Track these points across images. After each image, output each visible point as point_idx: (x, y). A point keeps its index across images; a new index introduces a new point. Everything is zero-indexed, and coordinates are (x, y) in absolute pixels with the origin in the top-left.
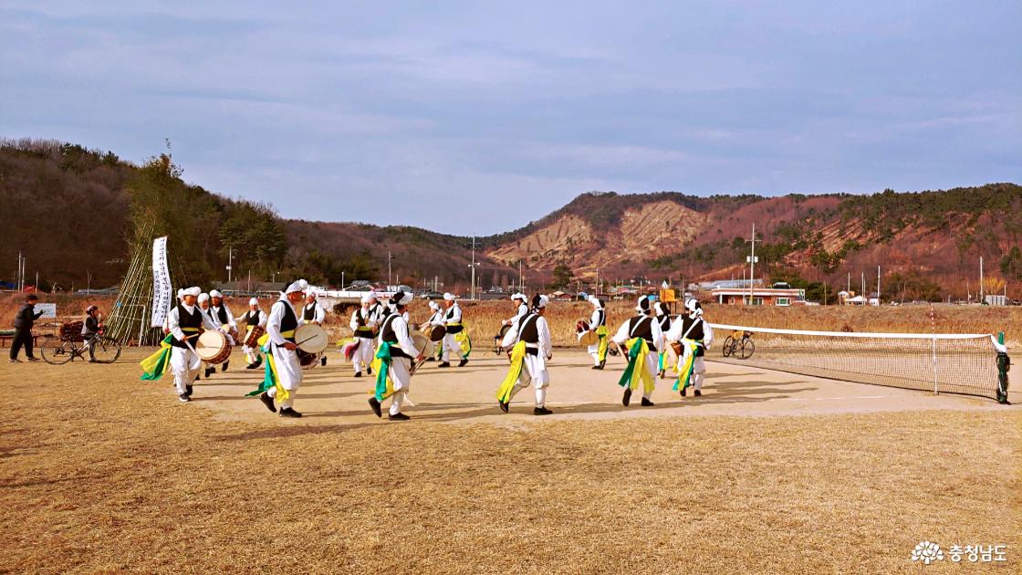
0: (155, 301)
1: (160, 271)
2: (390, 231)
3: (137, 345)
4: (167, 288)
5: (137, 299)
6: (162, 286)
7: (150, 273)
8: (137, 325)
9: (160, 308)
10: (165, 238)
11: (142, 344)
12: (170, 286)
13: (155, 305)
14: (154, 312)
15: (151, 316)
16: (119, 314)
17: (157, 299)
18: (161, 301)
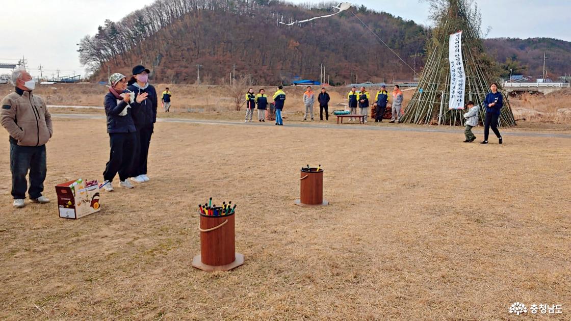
0: (451, 88)
1: (456, 62)
2: (529, 41)
3: (436, 124)
4: (461, 76)
5: (436, 86)
6: (457, 74)
7: (447, 65)
8: (437, 107)
9: (456, 94)
10: (460, 33)
11: (441, 123)
12: (464, 74)
13: (451, 91)
14: (451, 96)
15: (448, 100)
16: (421, 99)
17: (453, 86)
18: (457, 87)
